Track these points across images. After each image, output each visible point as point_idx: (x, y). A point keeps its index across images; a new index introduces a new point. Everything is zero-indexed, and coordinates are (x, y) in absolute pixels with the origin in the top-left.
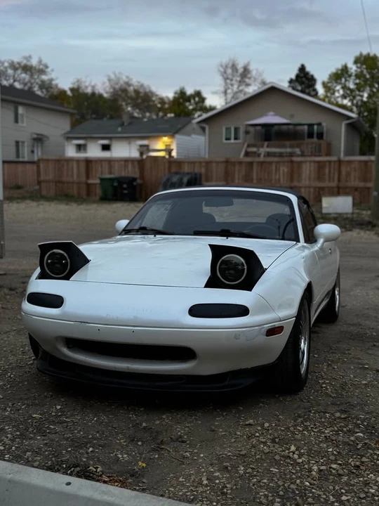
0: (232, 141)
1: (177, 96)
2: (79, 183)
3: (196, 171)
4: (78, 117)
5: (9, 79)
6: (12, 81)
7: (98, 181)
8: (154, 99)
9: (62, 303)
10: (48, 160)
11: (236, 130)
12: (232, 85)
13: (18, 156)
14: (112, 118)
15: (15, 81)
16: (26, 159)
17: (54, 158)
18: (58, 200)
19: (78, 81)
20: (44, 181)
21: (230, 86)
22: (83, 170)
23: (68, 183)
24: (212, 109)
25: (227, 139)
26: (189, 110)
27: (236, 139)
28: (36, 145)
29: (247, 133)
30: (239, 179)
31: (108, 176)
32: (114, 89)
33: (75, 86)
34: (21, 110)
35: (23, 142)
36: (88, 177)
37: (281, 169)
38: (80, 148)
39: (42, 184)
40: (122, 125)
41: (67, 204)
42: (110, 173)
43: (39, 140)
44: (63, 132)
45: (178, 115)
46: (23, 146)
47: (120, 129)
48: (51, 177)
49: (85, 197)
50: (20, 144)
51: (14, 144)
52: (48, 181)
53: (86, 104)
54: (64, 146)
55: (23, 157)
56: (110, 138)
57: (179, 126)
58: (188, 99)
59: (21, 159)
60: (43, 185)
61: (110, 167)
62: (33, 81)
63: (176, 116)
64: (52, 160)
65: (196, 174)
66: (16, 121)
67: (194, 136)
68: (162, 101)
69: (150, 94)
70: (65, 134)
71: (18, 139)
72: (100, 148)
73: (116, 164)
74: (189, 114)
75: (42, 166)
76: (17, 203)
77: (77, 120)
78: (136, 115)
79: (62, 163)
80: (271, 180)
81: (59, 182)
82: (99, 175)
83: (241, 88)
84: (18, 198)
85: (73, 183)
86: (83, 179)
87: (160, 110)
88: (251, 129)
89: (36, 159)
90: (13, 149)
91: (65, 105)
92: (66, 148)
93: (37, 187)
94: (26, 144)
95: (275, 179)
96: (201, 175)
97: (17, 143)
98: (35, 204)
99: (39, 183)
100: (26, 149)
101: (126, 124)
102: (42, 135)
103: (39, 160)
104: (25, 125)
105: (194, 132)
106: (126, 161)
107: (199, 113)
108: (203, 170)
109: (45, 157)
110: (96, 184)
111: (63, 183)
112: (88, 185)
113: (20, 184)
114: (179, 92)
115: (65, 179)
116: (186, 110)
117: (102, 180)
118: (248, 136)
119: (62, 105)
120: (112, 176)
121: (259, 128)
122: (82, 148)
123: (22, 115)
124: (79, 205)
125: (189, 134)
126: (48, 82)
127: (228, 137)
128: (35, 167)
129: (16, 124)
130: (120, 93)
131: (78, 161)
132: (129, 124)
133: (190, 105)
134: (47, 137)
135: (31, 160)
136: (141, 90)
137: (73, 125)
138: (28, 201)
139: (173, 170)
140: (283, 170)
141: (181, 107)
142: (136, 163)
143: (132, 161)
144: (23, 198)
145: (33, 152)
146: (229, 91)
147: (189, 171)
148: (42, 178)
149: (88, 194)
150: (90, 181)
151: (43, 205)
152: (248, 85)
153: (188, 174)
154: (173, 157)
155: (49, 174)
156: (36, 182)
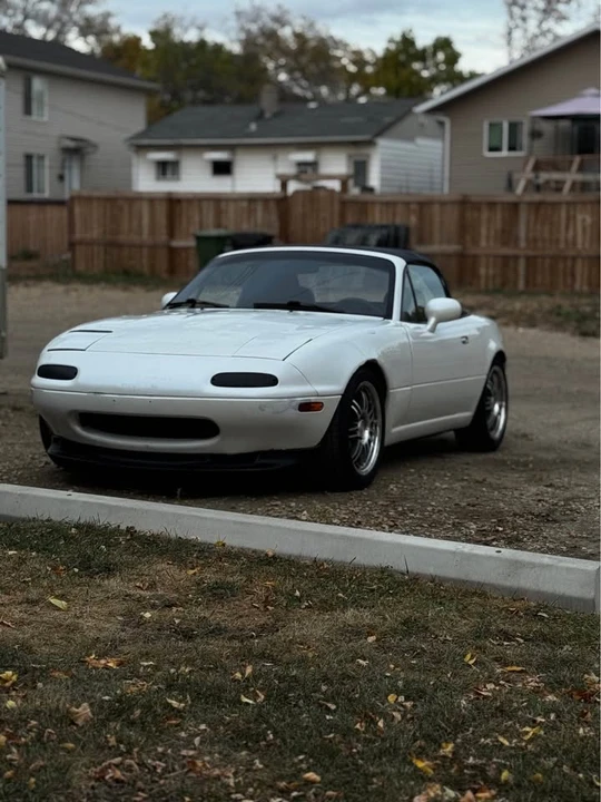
0: (505, 153)
1: (393, 47)
2: (153, 247)
3: (398, 221)
4: (167, 97)
5: (14, 15)
6: (19, 18)
7: (192, 243)
8: (339, 53)
9: (76, 374)
10: (89, 199)
11: (514, 127)
12: (524, 19)
13: (29, 188)
14: (241, 100)
15: (26, 17)
16: (47, 195)
17: (103, 193)
18: (108, 281)
19: (165, 16)
20: (81, 242)
21: (519, 22)
22: (162, 220)
23: (131, 246)
24: (473, 75)
25: (492, 149)
26: (422, 78)
27: (512, 148)
28: (67, 164)
29: (535, 135)
30: (488, 238)
31: (213, 232)
32: (248, 32)
33: (160, 27)
34: (38, 84)
35: (41, 158)
36: (171, 234)
37: (579, 217)
38: (164, 169)
39: (78, 248)
40: (260, 117)
41: (125, 289)
42: (218, 225)
43: (76, 151)
44: (130, 135)
45: (394, 92)
46: (41, 167)
47: (253, 127)
48: (95, 233)
49: (165, 276)
50: (35, 162)
51: (21, 160)
52: (90, 243)
53: (184, 65)
54: (130, 166)
55: (41, 190)
56: (231, 148)
57: (388, 120)
58: (422, 56)
59: (35, 195)
60: (80, 250)
61: (219, 213)
62: (65, 18)
63: (389, 92)
64: (99, 199)
65: (397, 228)
66: (28, 110)
67: (421, 141)
68: (359, 59)
69: (330, 43)
70: (132, 138)
71: (31, 151)
72: (208, 170)
73: (232, 207)
74: (420, 90)
75: (77, 210)
76: (26, 286)
77: (163, 105)
78: (297, 91)
79: (122, 203)
80: (558, 241)
81: (112, 245)
82: (195, 230)
83: (545, 26)
84: (28, 278)
85: (141, 246)
86: (162, 237)
87: (352, 78)
88: (547, 127)
89: (67, 196)
90: (20, 173)
91: (139, 71)
92: (134, 170)
93: (67, 256)
94: (47, 163)
95: (566, 241)
96: (407, 229)
97: (29, 158)
98: (60, 288)
99: (72, 246)
100: (47, 172)
101: (268, 115)
102: (81, 140)
103: (72, 199)
104: (45, 119)
105: (422, 131)
106: (252, 199)
107: (443, 87)
108: (413, 220)
109: (85, 193)
110: (186, 249)
111: (120, 246)
112: (172, 251)
113: (32, 248)
114: (398, 38)
115: (123, 238)
116: (414, 79)
117: (199, 239)
118: (538, 144)
119: (129, 72)
120: (222, 232)
121: (565, 124)
122: (169, 171)
123: (41, 95)
124: (148, 291)
125: (410, 138)
126: (98, 20)
127: (495, 143)
128: (64, 212)
129: (28, 118)
130: (261, 40)
131: (152, 200)
132: (276, 115)
133: (426, 68)
134: (95, 146)
135: (58, 197)
136: (309, 35)
137: (153, 118)
138: (47, 284)
139: (350, 219)
140: (584, 220)
141: (404, 73)
142: (272, 205)
143: (265, 199)
144: (38, 278)
145: (61, 178)
146: (517, 34)
147: (384, 222)
148: (78, 236)
149: (172, 270)
150: (176, 243)
151: (76, 290)
152: (562, 18)
153: (382, 227)
154: (371, 190)
155: (91, 228)
156: (66, 245)
